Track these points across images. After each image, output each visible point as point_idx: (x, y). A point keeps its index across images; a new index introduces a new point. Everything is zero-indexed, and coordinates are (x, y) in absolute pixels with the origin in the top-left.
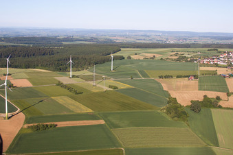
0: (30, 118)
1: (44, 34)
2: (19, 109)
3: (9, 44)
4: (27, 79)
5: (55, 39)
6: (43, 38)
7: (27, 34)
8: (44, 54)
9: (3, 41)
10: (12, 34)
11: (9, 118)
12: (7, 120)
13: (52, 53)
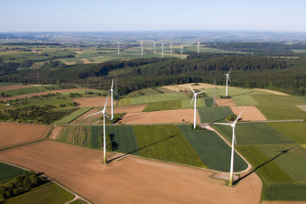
0: (272, 189)
1: (266, 39)
2: (250, 166)
3: (223, 51)
4: (256, 106)
5: (281, 45)
6: (266, 45)
7: (244, 39)
8: (273, 67)
9: (215, 47)
10: (226, 39)
11: (235, 183)
12: (230, 188)
13: (283, 65)
